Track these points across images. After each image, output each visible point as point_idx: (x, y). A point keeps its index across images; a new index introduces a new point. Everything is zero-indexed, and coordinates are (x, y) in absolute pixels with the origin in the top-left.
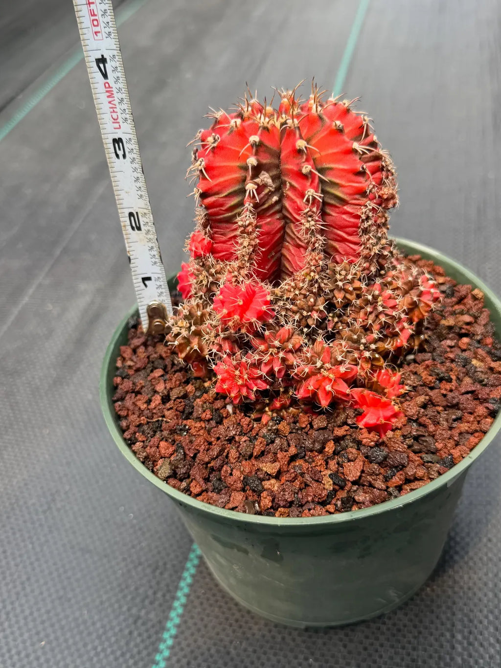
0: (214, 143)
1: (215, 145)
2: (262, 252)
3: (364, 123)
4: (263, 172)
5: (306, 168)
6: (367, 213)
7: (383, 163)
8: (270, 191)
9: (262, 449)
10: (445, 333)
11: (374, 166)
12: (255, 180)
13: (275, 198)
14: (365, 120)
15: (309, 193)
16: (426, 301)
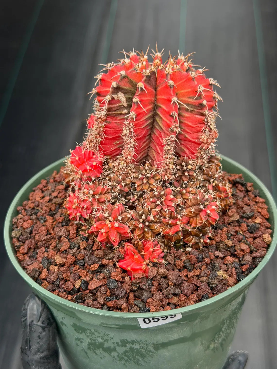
0: (110, 67)
1: (110, 69)
2: (105, 137)
3: (199, 90)
4: (120, 93)
5: (136, 99)
6: (168, 141)
7: (206, 120)
8: (122, 105)
9: (66, 249)
10: (222, 247)
11: (200, 119)
12: (112, 95)
13: (125, 111)
14: (199, 88)
15: (131, 114)
16: (202, 216)
